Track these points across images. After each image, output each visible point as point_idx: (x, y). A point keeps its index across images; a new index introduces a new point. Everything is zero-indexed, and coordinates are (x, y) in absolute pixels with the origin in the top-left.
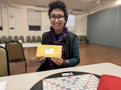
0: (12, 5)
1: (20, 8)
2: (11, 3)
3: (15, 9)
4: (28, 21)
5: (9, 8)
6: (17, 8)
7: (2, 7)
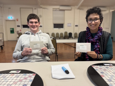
0: (41, 6)
1: (47, 9)
2: (41, 5)
3: (43, 9)
4: (53, 19)
5: (39, 9)
6: (45, 8)
7: (34, 9)
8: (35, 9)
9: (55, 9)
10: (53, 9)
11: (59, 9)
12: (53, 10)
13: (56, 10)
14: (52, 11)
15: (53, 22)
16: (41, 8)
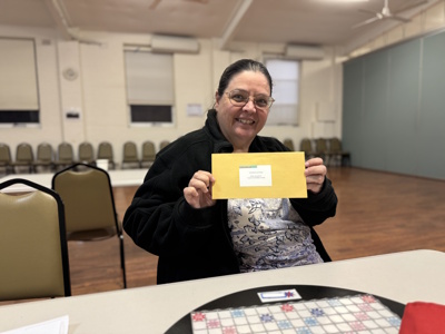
1: (100, 44)
5: (62, 45)
6: (88, 43)
7: (38, 41)
8: (47, 42)
9: (134, 48)
10: (125, 45)
11: (149, 46)
12: (125, 51)
13: (136, 51)
14: (121, 54)
15: (127, 100)
16: (73, 39)
